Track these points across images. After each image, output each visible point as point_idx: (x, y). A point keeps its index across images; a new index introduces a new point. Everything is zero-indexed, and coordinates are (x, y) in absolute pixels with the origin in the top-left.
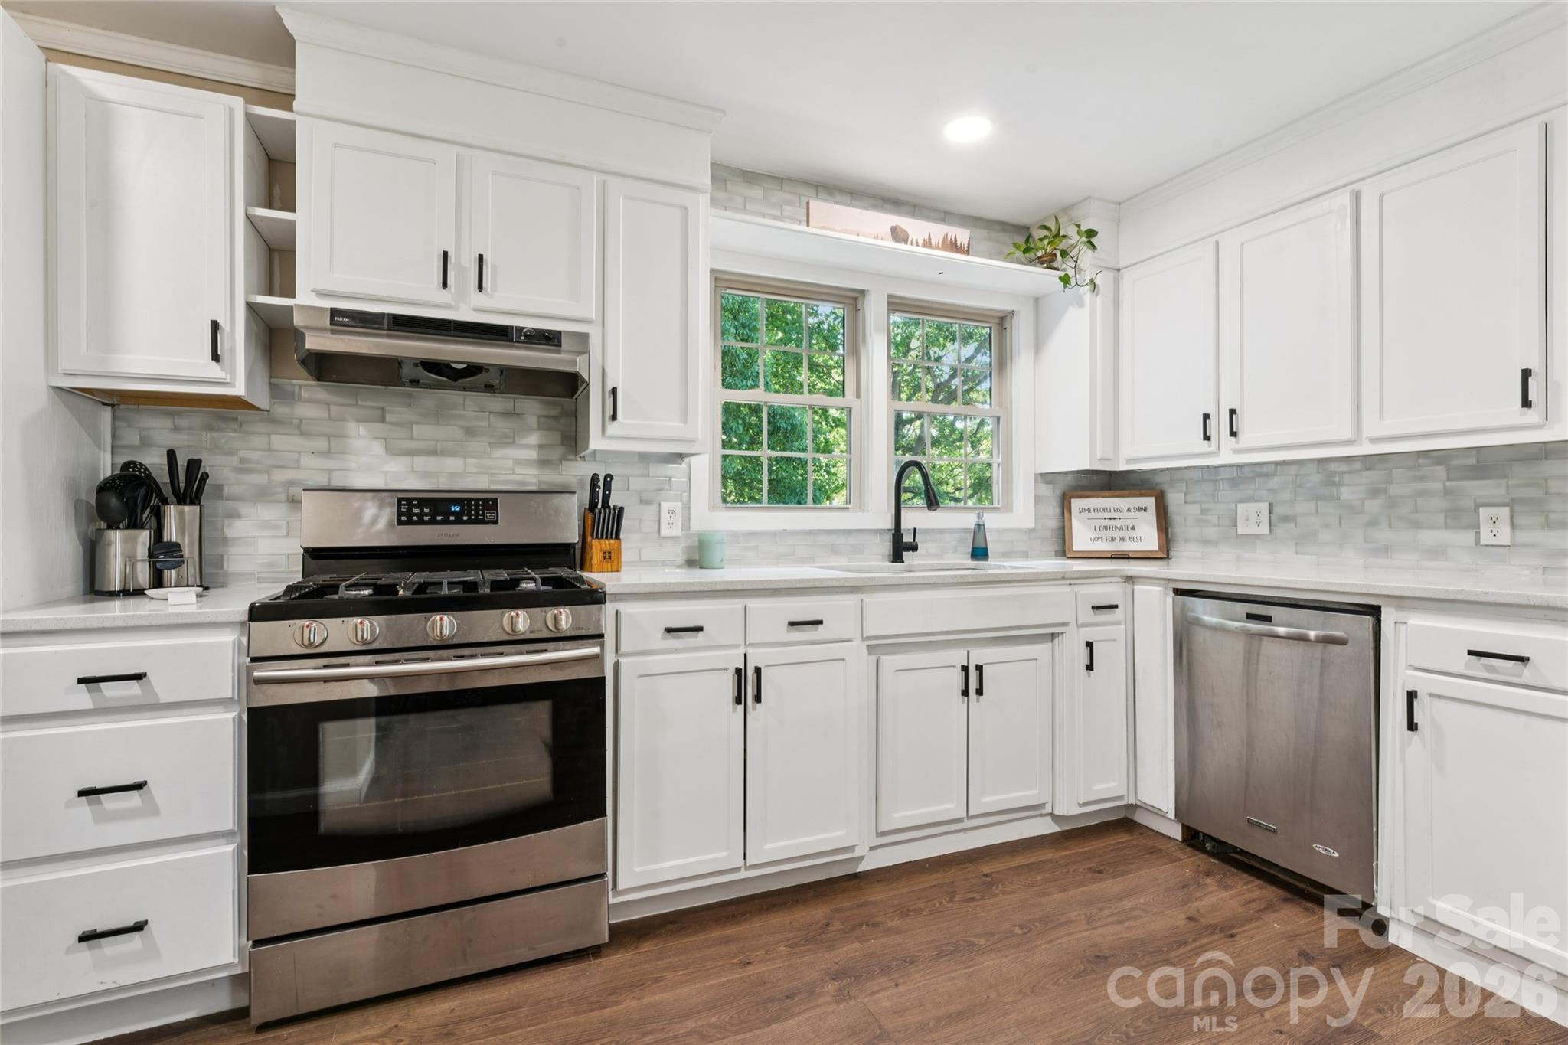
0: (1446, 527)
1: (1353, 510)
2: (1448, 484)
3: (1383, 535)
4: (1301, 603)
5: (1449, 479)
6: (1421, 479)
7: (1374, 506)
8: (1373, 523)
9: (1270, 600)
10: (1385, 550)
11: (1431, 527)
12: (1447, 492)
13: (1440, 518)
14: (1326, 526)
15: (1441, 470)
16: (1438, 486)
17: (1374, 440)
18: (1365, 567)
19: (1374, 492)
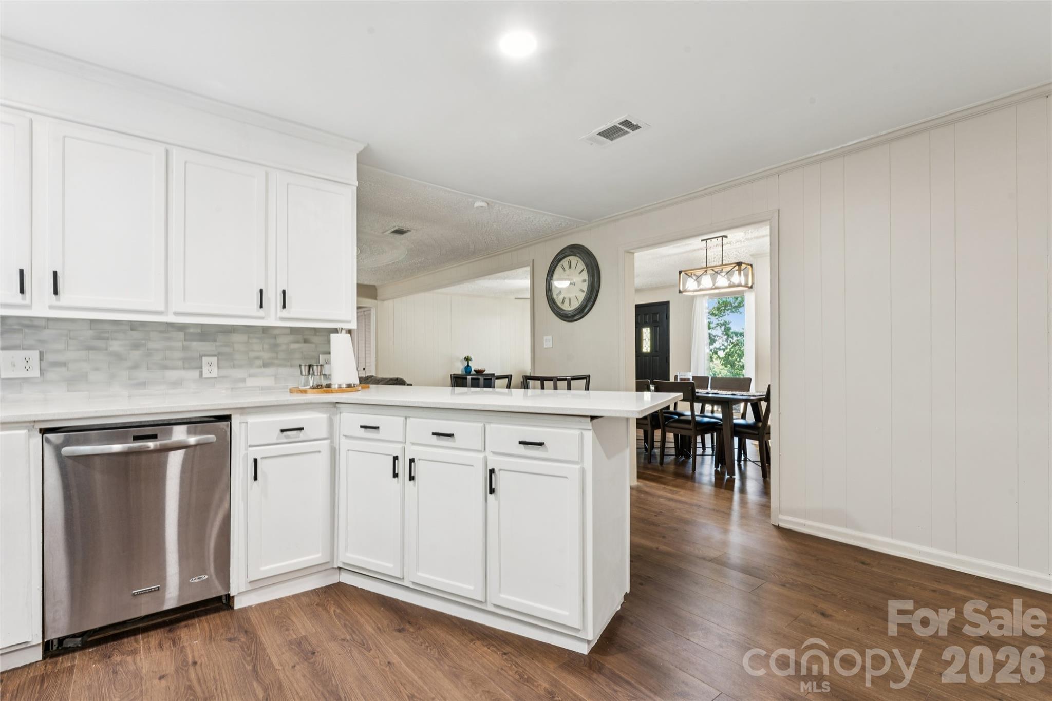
0: (184, 368)
1: (118, 357)
2: (185, 343)
3: (142, 375)
4: (172, 422)
5: (185, 340)
6: (169, 339)
7: (136, 355)
8: (135, 367)
9: (145, 424)
10: (143, 384)
11: (174, 368)
12: (185, 348)
13: (180, 363)
14: (96, 369)
15: (181, 335)
16: (179, 344)
17: (176, 314)
18: (130, 397)
19: (136, 346)
